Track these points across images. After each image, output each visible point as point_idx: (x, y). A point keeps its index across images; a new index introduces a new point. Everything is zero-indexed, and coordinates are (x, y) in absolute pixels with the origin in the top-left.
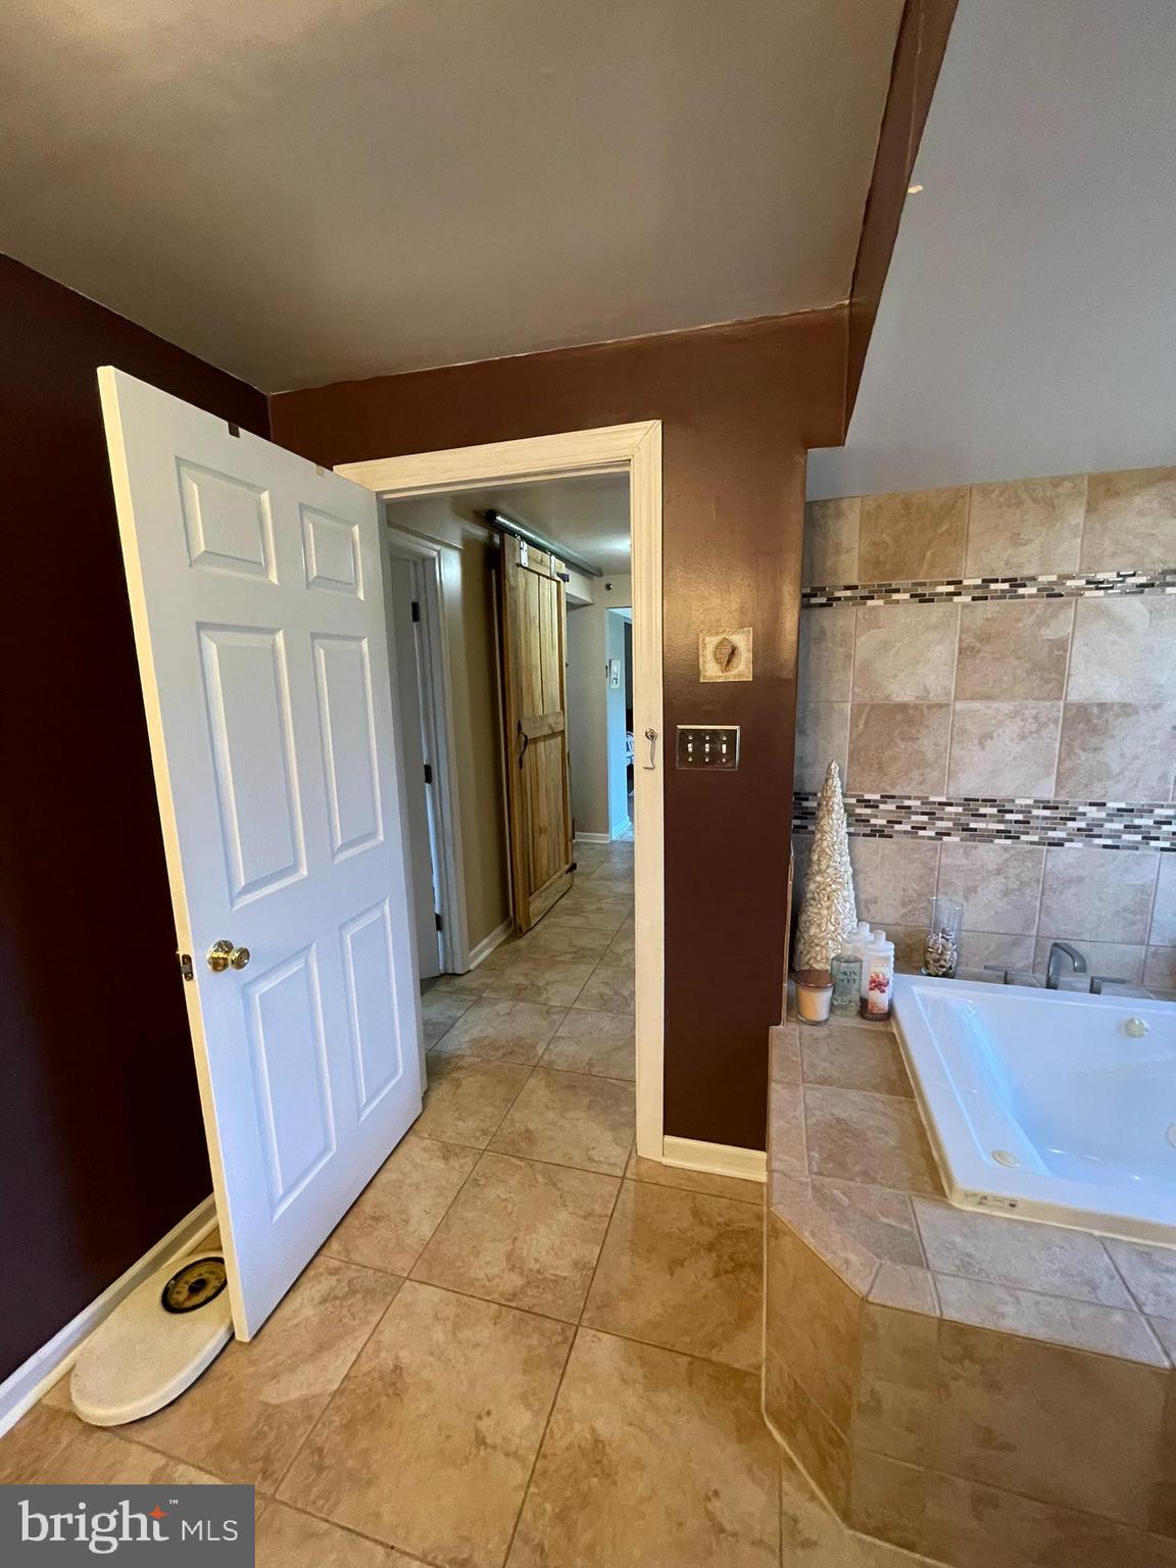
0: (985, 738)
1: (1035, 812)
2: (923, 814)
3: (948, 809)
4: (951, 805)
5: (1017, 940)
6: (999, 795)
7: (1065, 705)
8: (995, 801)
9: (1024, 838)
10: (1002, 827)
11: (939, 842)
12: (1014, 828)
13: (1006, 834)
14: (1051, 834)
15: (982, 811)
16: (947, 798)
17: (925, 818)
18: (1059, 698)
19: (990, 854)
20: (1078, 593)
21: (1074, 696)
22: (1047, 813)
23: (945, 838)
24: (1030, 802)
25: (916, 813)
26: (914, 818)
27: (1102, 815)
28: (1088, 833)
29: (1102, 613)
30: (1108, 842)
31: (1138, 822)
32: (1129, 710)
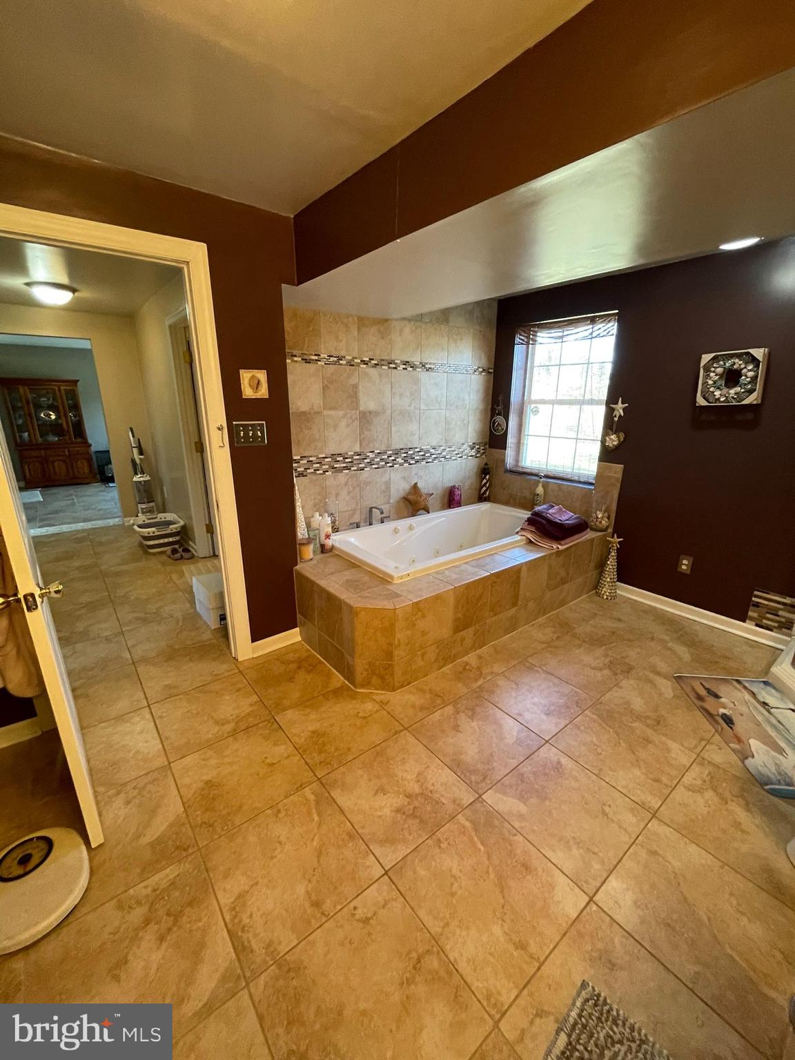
0: (336, 427)
1: (355, 457)
2: (318, 463)
3: (326, 460)
4: (327, 458)
5: (354, 511)
6: (342, 452)
7: (359, 412)
8: (341, 454)
9: (352, 469)
10: (345, 465)
11: (325, 475)
12: (349, 465)
13: (346, 468)
14: (360, 466)
15: (338, 459)
16: (325, 455)
17: (318, 465)
18: (357, 409)
19: (342, 477)
20: (358, 365)
21: (362, 408)
22: (358, 457)
23: (327, 473)
24: (353, 453)
25: (315, 463)
26: (315, 466)
27: (374, 456)
28: (370, 464)
29: (366, 374)
30: (376, 466)
31: (383, 457)
32: (377, 413)
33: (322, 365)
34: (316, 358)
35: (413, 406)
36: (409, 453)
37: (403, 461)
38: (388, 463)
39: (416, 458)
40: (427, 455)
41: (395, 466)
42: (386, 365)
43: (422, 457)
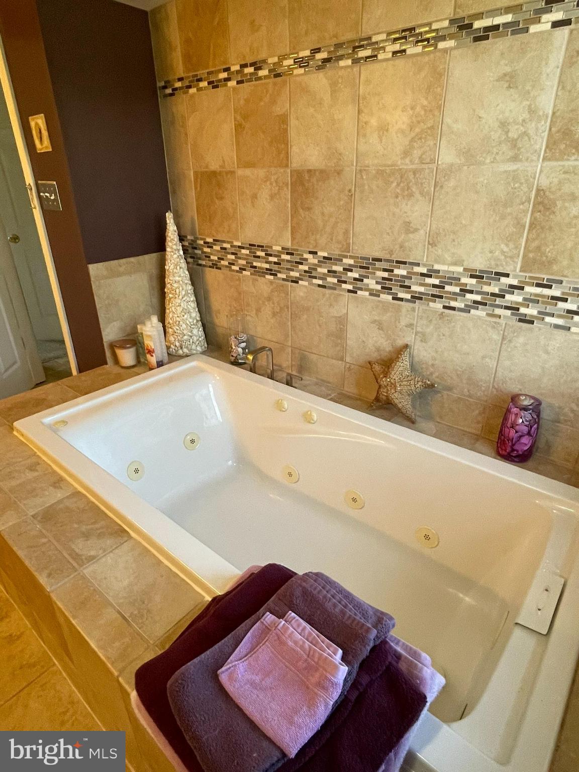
2: (232, 254)
3: (243, 251)
4: (243, 248)
6: (265, 243)
7: (291, 170)
8: (263, 247)
9: (279, 275)
10: (267, 266)
11: (241, 275)
12: (274, 267)
13: (270, 271)
14: (292, 274)
15: (257, 253)
16: (242, 243)
17: (234, 257)
18: (287, 166)
19: (264, 285)
22: (288, 257)
23: (244, 272)
24: (279, 248)
25: (229, 253)
27: (316, 261)
28: (310, 274)
29: (305, 90)
30: (320, 282)
31: (335, 268)
32: (323, 175)
33: (234, 88)
34: (226, 75)
35: (416, 153)
36: (396, 271)
37: (379, 287)
38: (345, 282)
39: (414, 288)
40: (448, 288)
41: (359, 292)
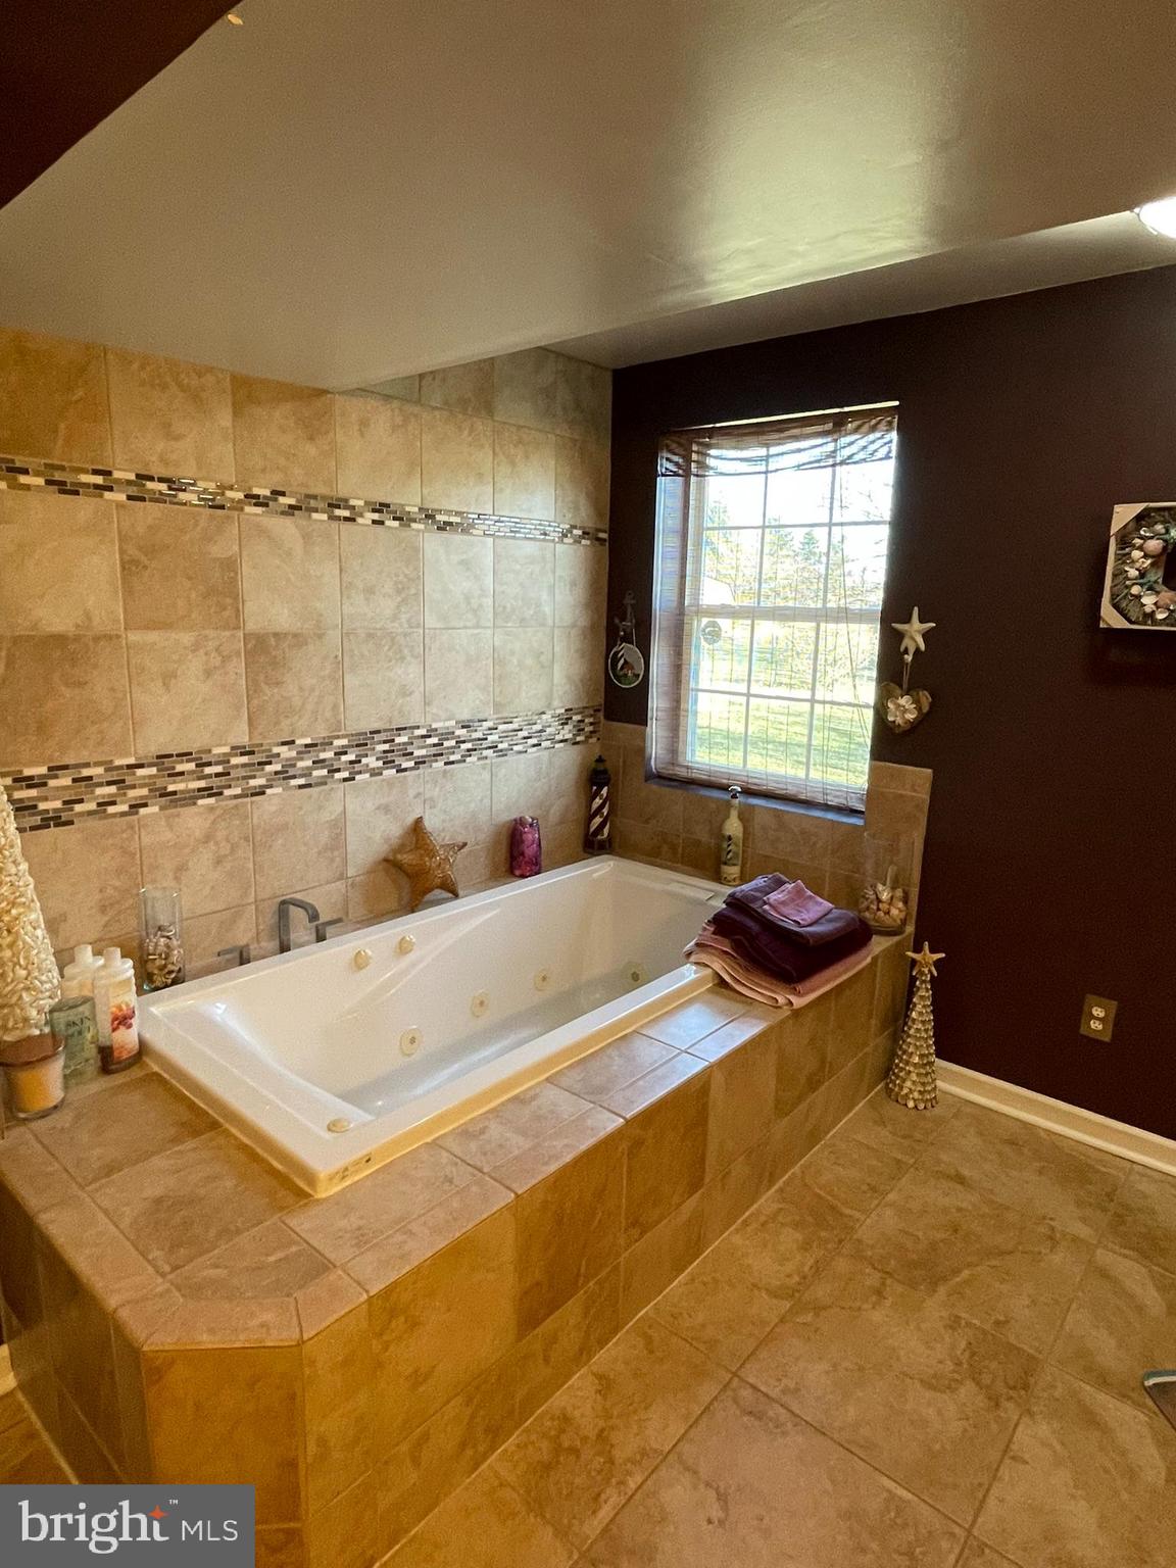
0: (168, 678)
1: (235, 761)
2: (109, 783)
3: (140, 772)
4: (141, 766)
5: (235, 911)
6: (194, 747)
7: (244, 634)
8: (191, 754)
9: (227, 792)
10: (202, 784)
11: (135, 817)
12: (215, 782)
13: (208, 792)
14: (253, 783)
15: (179, 768)
16: (136, 759)
17: (113, 789)
18: (237, 628)
19: (194, 819)
20: (238, 506)
21: (251, 626)
22: (245, 759)
23: (142, 811)
24: (227, 749)
25: (100, 785)
26: (99, 791)
27: (294, 754)
28: (284, 775)
29: (262, 532)
30: (302, 781)
31: (322, 756)
32: (298, 639)
33: (119, 505)
34: (99, 480)
35: (404, 617)
36: (398, 740)
37: (380, 764)
38: (338, 770)
39: (417, 753)
40: (446, 744)
41: (358, 777)
42: (323, 512)
43: (434, 750)
